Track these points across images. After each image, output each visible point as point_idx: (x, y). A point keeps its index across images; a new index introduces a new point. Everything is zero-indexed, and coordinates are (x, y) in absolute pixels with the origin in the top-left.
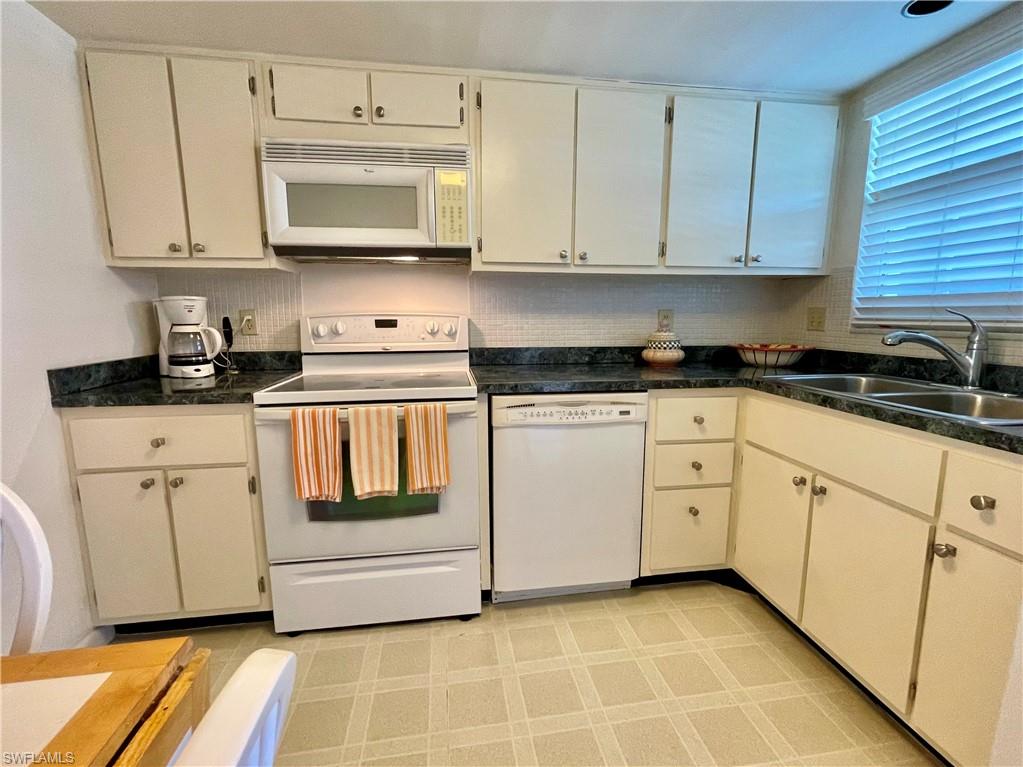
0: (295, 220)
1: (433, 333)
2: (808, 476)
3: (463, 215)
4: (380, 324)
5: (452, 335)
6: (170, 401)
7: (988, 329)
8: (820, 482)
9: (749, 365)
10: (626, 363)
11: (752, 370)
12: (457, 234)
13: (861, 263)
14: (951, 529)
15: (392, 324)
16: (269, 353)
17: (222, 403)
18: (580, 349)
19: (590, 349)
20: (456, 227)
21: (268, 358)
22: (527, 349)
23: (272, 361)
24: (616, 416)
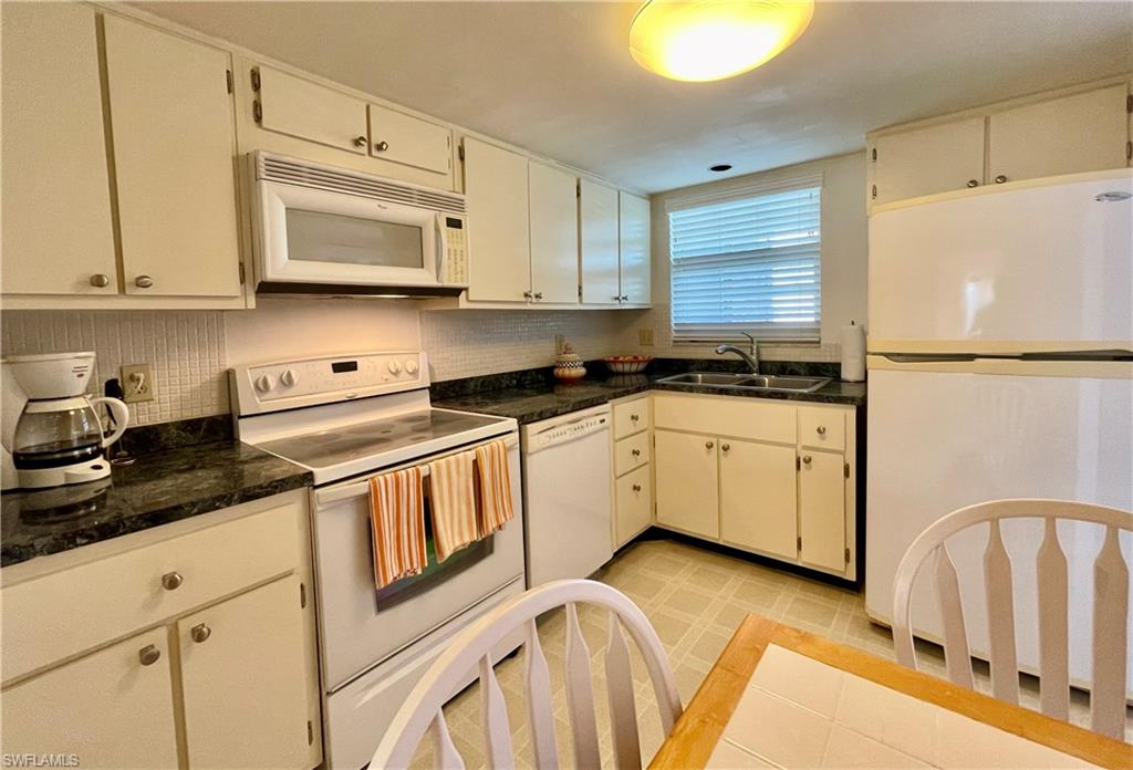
0: (295, 253)
1: (396, 373)
2: (714, 440)
3: (464, 257)
4: (338, 368)
5: (415, 373)
6: (195, 511)
7: (759, 342)
8: (723, 442)
9: (618, 374)
10: (540, 382)
11: (621, 378)
12: (459, 276)
13: (673, 302)
14: (805, 448)
15: (352, 366)
16: (172, 423)
17: (274, 493)
18: (511, 373)
19: (517, 372)
20: (459, 270)
21: (173, 431)
22: (472, 378)
23: (179, 435)
24: (599, 426)
